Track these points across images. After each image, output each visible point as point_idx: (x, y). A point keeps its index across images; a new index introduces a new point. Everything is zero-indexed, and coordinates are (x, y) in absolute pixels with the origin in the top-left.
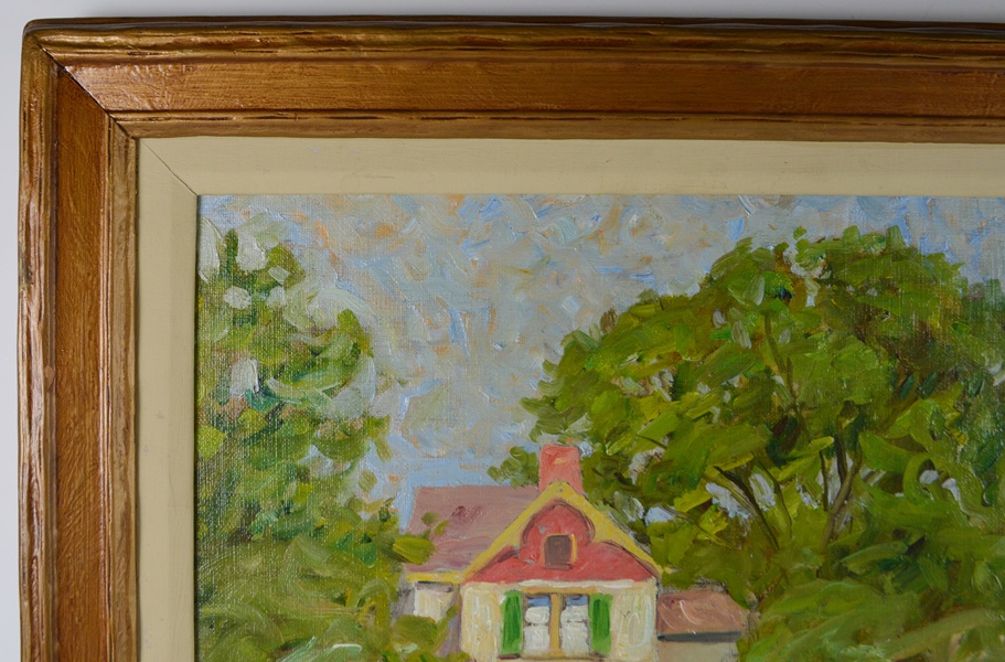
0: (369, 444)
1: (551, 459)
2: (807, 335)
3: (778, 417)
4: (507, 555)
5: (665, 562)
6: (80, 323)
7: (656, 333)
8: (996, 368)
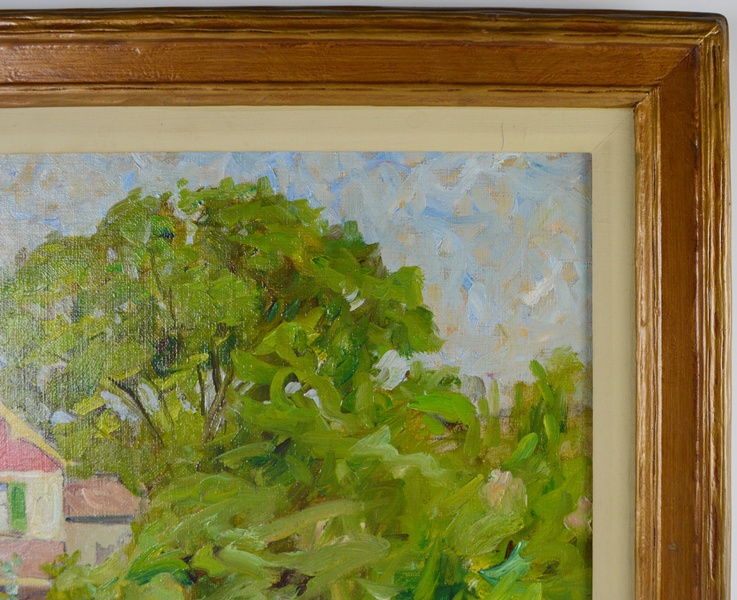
2: (186, 269)
3: (161, 337)
5: (69, 457)
8: (353, 296)
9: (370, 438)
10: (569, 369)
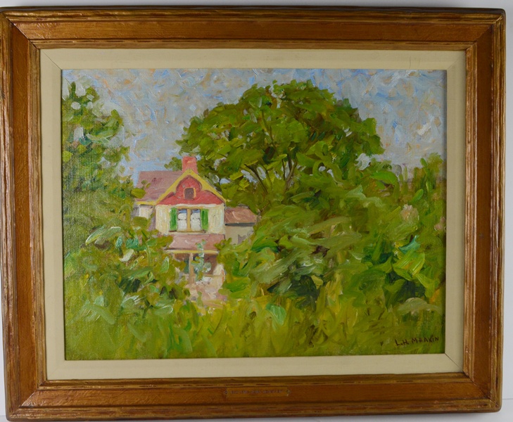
0: (122, 156)
1: (186, 161)
2: (277, 118)
3: (267, 147)
4: (171, 195)
5: (227, 198)
6: (21, 113)
7: (223, 117)
8: (347, 130)
9: (354, 190)
10: (437, 162)
